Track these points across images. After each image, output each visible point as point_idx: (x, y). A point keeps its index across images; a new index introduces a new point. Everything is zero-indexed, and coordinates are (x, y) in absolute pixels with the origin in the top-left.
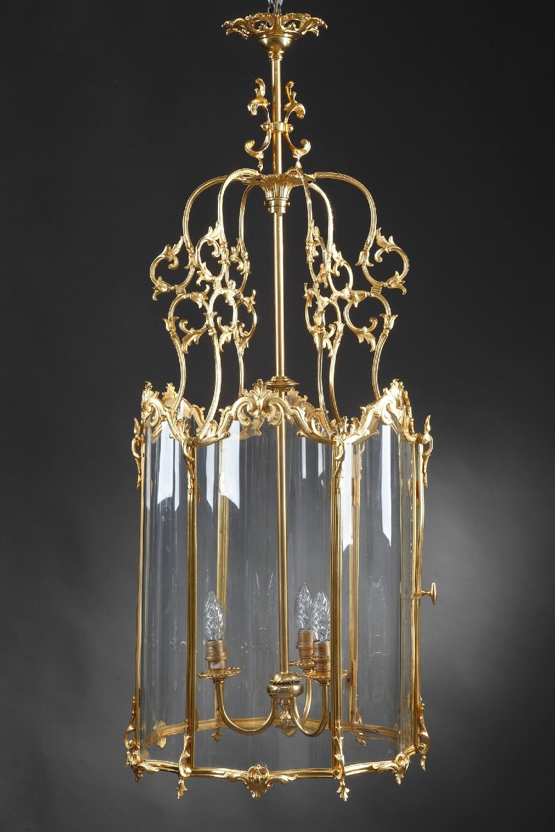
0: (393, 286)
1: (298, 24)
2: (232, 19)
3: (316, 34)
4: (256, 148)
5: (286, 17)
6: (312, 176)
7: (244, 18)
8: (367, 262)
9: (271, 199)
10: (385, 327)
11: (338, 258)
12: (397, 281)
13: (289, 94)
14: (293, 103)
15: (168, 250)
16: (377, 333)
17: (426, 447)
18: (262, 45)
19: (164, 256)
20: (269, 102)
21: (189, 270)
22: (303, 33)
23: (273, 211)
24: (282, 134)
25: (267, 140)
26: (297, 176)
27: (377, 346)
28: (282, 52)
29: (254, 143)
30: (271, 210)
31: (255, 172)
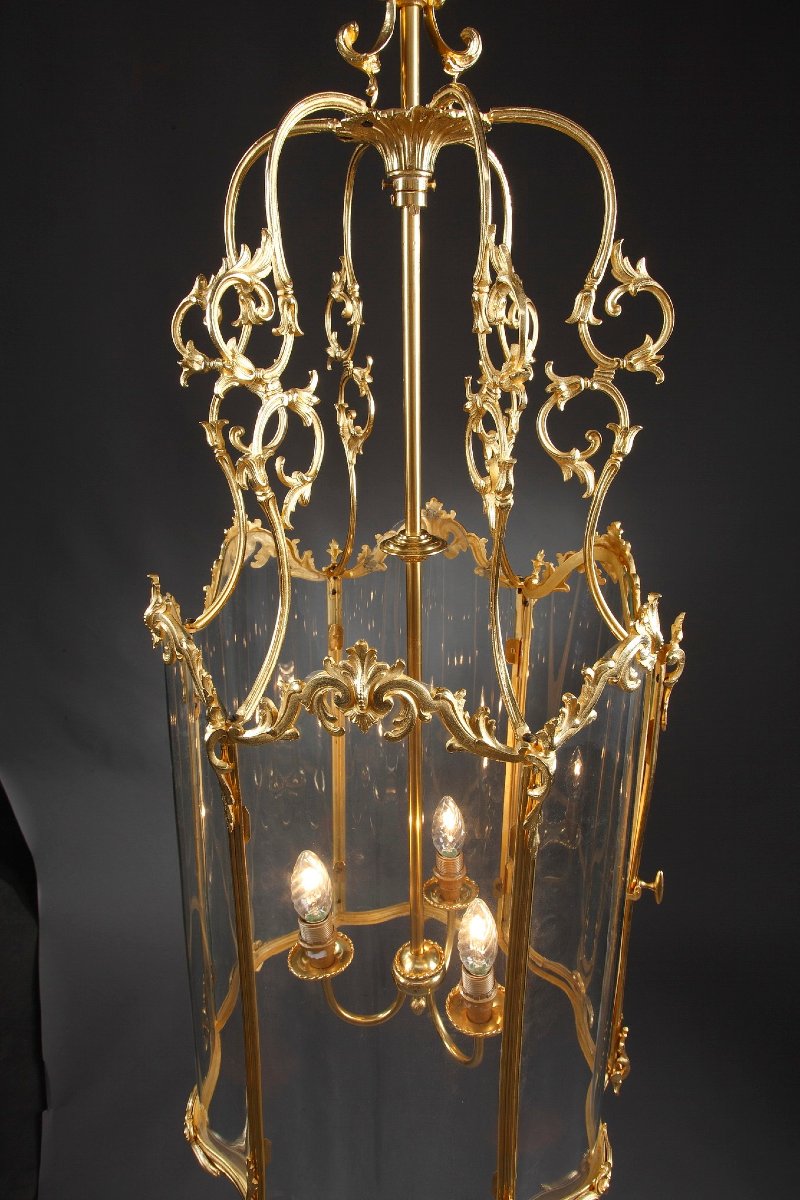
0: (639, 367)
8: (591, 317)
9: (397, 173)
10: (615, 450)
12: (647, 355)
15: (200, 285)
16: (597, 463)
17: (671, 669)
19: (194, 300)
21: (241, 327)
23: (400, 203)
24: (421, 12)
25: (388, 21)
27: (596, 486)
29: (357, 29)
30: (396, 200)
31: (360, 104)
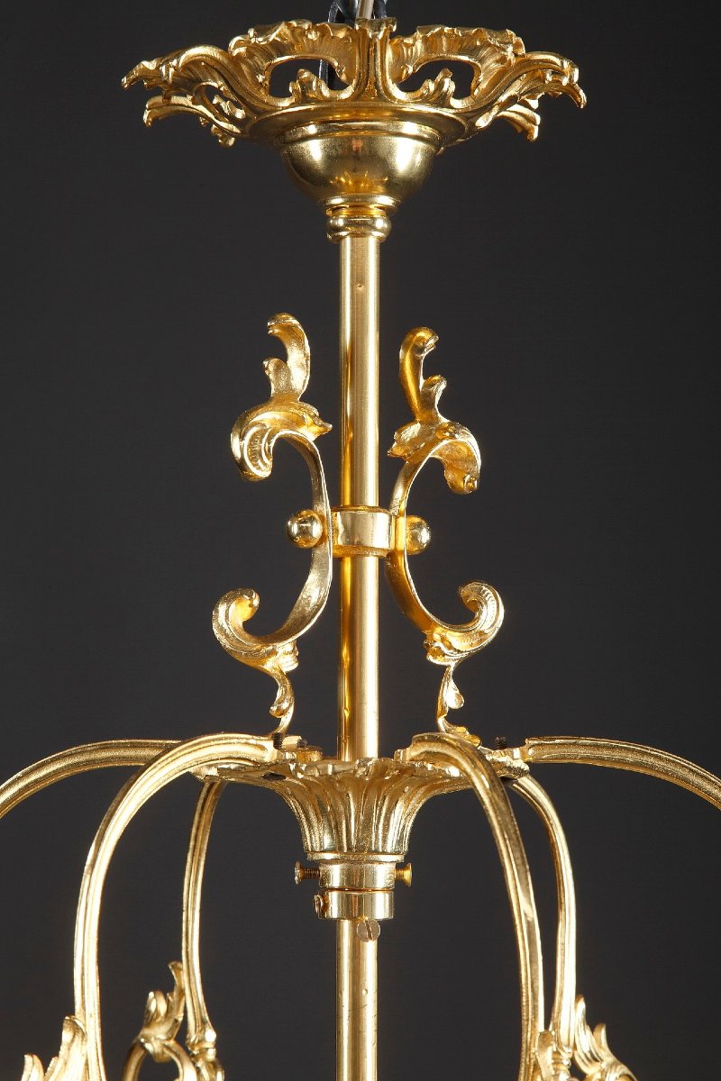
1: (464, 77)
2: (165, 50)
3: (526, 132)
4: (264, 627)
5: (416, 45)
6: (515, 758)
7: (223, 46)
9: (329, 856)
11: (594, 1059)
13: (413, 384)
14: (430, 422)
18: (301, 168)
20: (324, 416)
22: (482, 122)
23: (334, 912)
24: (381, 561)
25: (314, 590)
26: (454, 772)
28: (387, 201)
29: (256, 602)
30: (326, 906)
31: (262, 748)
